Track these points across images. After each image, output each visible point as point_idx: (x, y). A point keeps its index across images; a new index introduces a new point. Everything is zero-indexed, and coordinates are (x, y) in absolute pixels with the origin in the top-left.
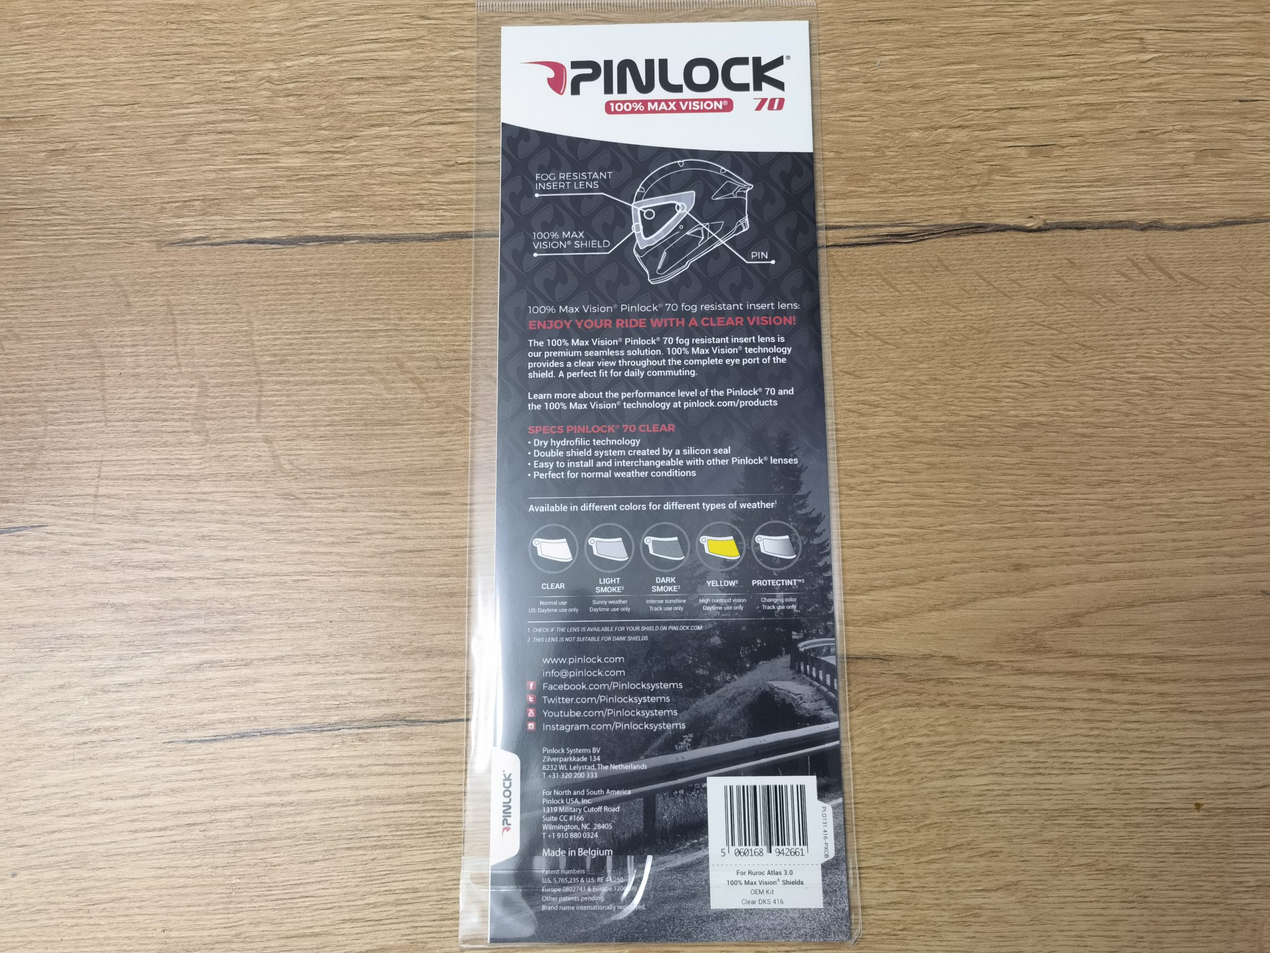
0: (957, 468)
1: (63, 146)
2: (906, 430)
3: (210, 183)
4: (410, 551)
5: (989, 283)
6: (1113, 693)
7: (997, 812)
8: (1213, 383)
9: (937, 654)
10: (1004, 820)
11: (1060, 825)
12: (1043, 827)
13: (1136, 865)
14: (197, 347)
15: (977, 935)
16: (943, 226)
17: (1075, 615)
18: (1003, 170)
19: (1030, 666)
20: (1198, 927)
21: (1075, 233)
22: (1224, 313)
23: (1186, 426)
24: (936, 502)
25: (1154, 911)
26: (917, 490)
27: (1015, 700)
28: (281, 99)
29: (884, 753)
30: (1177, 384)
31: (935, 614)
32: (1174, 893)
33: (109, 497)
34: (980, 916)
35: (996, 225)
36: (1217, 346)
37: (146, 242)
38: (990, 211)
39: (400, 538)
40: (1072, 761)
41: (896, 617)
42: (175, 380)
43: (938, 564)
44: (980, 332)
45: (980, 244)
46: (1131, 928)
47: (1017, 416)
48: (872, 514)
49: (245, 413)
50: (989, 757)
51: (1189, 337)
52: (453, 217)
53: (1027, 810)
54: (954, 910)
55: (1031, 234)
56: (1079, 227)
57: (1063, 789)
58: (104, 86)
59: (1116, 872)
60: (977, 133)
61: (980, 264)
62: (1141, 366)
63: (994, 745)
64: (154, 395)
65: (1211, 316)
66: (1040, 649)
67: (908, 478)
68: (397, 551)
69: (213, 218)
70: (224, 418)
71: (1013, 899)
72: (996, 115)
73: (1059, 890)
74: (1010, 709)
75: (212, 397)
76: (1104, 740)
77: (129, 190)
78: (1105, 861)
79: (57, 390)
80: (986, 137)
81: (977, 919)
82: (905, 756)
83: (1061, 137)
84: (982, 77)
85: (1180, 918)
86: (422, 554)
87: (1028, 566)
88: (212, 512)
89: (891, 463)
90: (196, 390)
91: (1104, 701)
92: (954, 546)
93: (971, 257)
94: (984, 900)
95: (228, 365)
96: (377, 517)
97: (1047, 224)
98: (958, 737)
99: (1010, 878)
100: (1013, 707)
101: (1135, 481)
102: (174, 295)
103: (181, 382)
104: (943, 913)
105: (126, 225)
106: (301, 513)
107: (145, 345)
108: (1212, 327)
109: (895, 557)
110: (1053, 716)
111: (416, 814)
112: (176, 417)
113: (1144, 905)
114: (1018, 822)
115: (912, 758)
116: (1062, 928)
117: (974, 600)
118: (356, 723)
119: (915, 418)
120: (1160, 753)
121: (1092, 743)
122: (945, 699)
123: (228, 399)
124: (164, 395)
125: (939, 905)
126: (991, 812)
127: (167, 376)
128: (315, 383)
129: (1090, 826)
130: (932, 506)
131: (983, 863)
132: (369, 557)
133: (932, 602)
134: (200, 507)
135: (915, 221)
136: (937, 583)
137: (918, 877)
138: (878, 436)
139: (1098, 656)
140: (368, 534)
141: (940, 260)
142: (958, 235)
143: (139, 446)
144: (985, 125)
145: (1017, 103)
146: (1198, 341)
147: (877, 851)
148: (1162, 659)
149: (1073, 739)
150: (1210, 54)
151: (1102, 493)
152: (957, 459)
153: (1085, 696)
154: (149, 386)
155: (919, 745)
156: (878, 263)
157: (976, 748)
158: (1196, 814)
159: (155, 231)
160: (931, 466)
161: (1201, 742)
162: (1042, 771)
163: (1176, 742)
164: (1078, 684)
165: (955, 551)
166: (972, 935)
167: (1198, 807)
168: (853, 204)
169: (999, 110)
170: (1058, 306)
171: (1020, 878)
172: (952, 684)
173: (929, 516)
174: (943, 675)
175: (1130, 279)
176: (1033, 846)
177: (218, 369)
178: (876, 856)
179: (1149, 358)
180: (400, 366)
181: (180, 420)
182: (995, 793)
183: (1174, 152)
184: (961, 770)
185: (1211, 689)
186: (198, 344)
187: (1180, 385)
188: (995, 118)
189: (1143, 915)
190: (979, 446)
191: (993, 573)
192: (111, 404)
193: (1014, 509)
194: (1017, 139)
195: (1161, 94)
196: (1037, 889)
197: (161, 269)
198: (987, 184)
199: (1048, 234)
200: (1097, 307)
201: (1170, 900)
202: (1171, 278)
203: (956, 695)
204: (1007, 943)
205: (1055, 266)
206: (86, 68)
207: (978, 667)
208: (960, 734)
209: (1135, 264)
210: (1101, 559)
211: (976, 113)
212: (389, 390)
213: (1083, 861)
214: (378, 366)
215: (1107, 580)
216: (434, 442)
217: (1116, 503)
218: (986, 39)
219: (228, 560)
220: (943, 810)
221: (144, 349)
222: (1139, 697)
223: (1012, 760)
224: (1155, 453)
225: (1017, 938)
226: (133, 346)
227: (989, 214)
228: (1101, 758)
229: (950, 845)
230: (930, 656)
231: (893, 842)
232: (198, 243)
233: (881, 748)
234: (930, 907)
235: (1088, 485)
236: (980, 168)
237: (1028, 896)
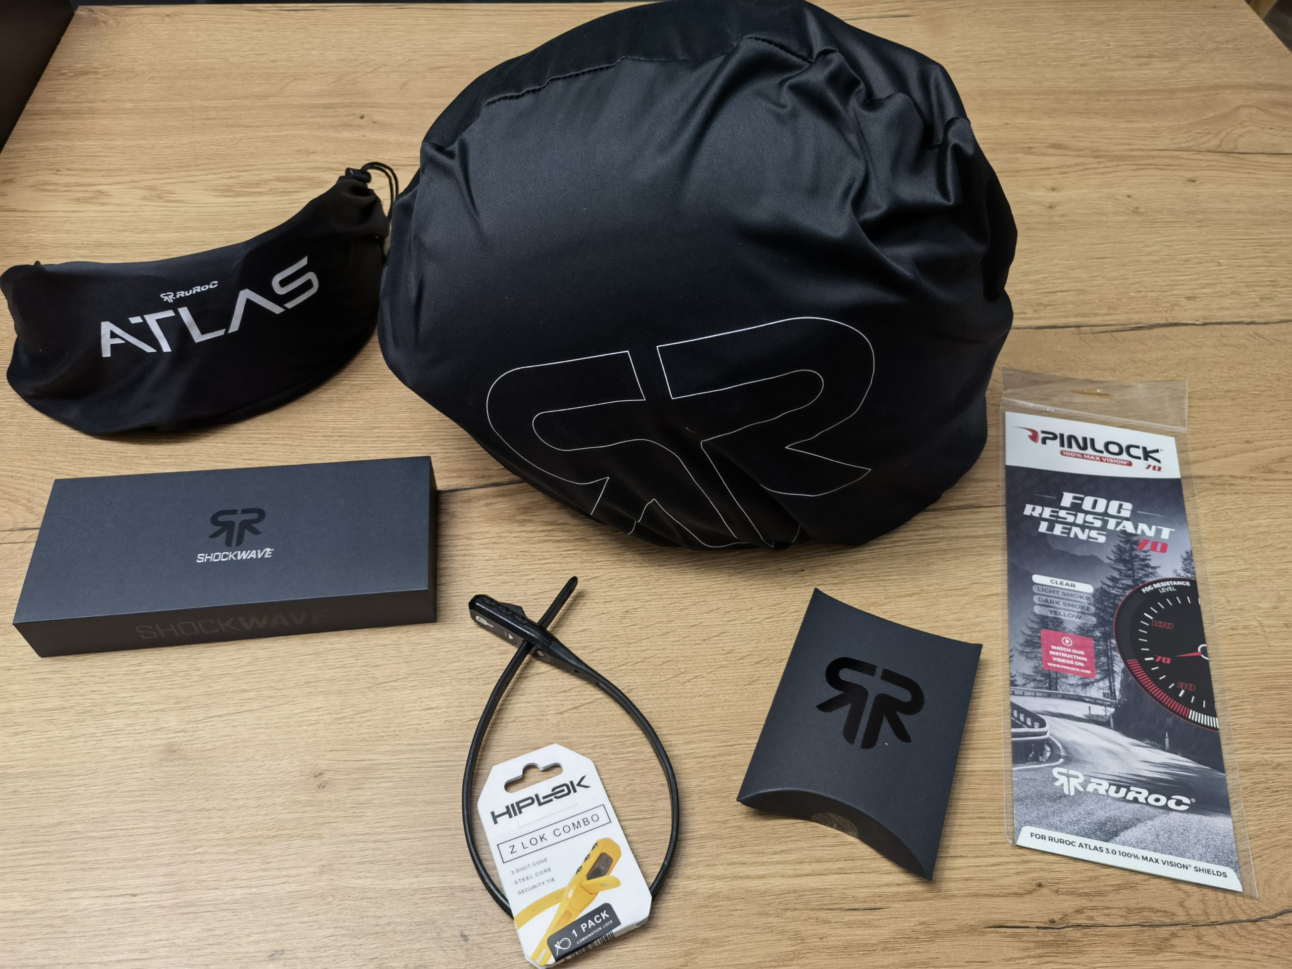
5: (1189, 343)
7: (1278, 533)
9: (1225, 475)
10: (1283, 535)
16: (1159, 324)
17: (1282, 459)
18: (1177, 305)
19: (1269, 478)
27: (1268, 490)
31: (1218, 460)
35: (1183, 323)
41: (1199, 461)
45: (1179, 330)
47: (1223, 388)
50: (1266, 512)
54: (1274, 570)
55: (1200, 326)
56: (1220, 324)
60: (1160, 293)
61: (1181, 336)
62: (1269, 370)
63: (1266, 508)
80: (1164, 294)
82: (1226, 513)
83: (1198, 294)
84: (1154, 275)
87: (1252, 441)
93: (1176, 334)
98: (1248, 505)
100: (1268, 493)
104: (1270, 572)
115: (1231, 514)
117: (1234, 454)
122: (1236, 491)
125: (1267, 569)
126: (1276, 533)
131: (1280, 552)
133: (1214, 456)
135: (1146, 322)
141: (1163, 336)
142: (1167, 327)
144: (1163, 290)
145: (1173, 283)
147: (1228, 550)
151: (1273, 414)
155: (1231, 509)
157: (1258, 509)
168: (1115, 317)
169: (1166, 286)
170: (1223, 350)
172: (1237, 486)
174: (1231, 482)
175: (1250, 341)
179: (1271, 367)
182: (1274, 525)
183: (1250, 299)
184: (1254, 518)
188: (1165, 288)
190: (1210, 399)
191: (1237, 444)
193: (1237, 421)
194: (1179, 294)
195: (1235, 280)
198: (1172, 310)
199: (1207, 326)
200: (1241, 350)
202: (1268, 340)
203: (1241, 490)
205: (1215, 337)
207: (1246, 479)
209: (1250, 336)
210: (1283, 438)
211: (1156, 287)
217: (1281, 417)
220: (1253, 533)
223: (1277, 513)
227: (1178, 320)
229: (1261, 546)
230: (1222, 476)
233: (1214, 511)
234: (1263, 570)
235: (1266, 412)
236: (1167, 305)
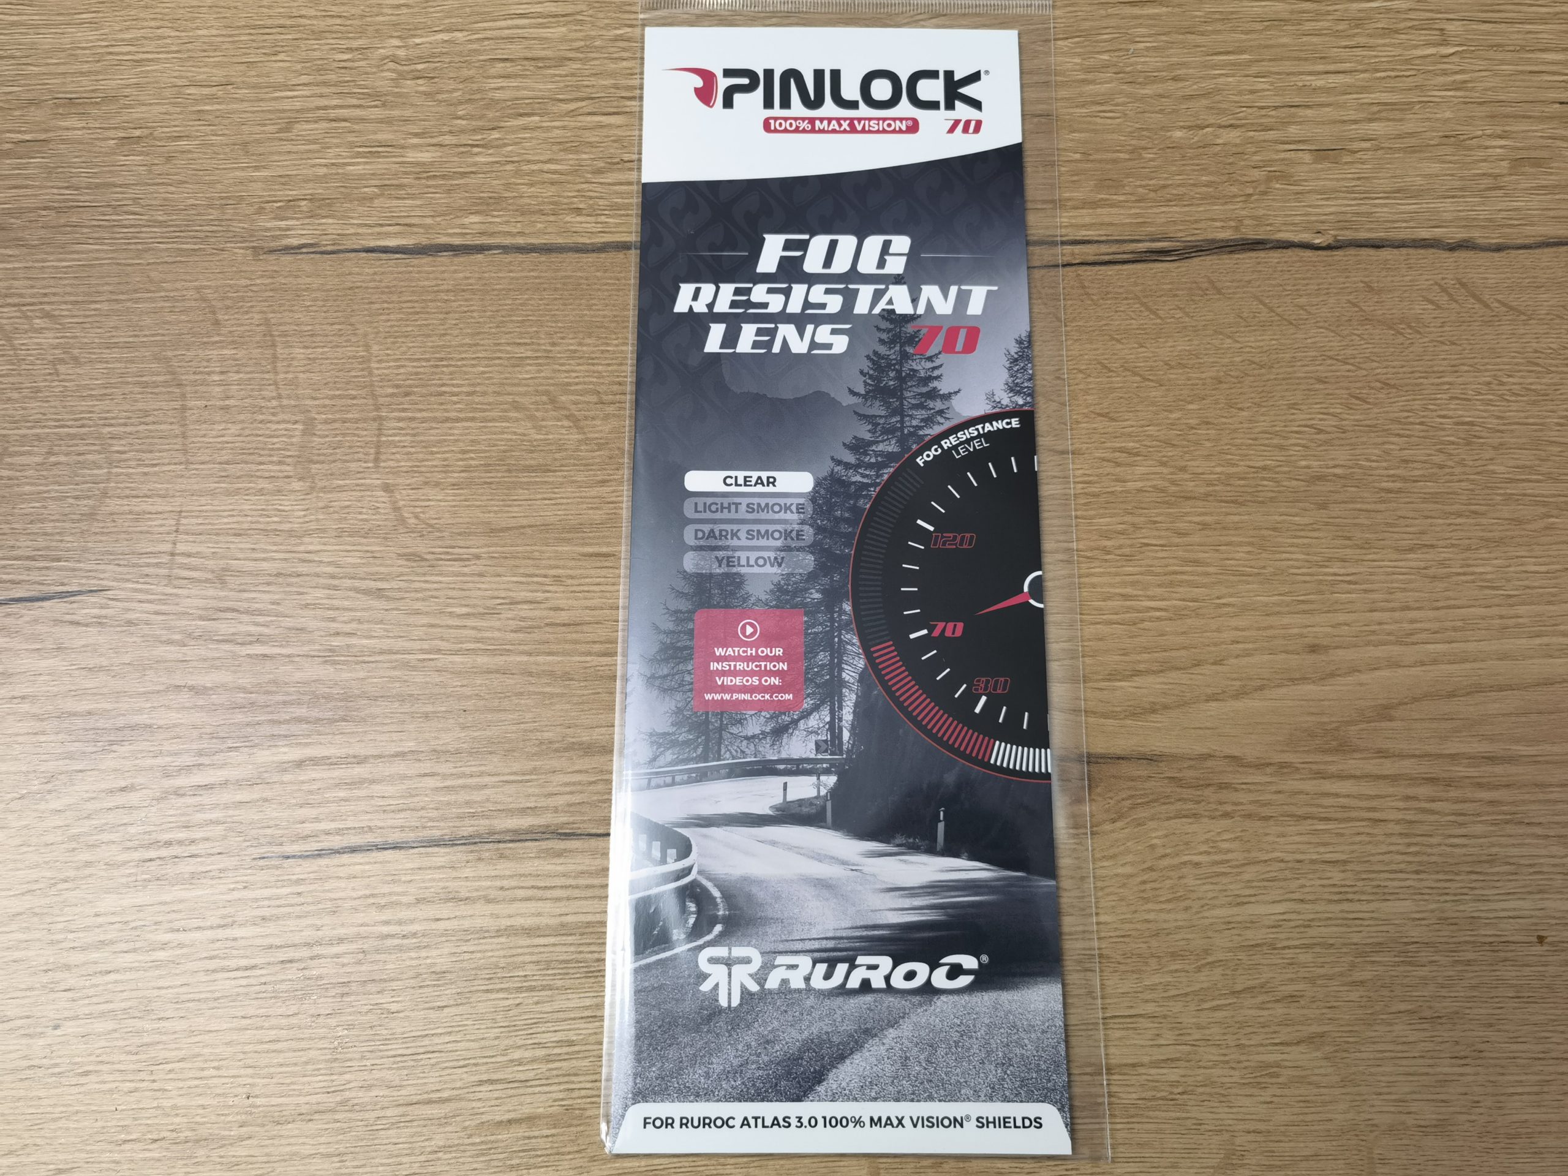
0: (1236, 529)
1: (137, 133)
2: (1173, 483)
3: (318, 179)
4: (564, 625)
5: (1271, 310)
6: (1434, 801)
7: (1296, 947)
8: (1541, 430)
9: (1217, 754)
10: (1305, 957)
11: (1373, 962)
12: (1353, 966)
13: (1468, 1011)
14: (301, 375)
15: (1275, 1099)
16: (1213, 241)
17: (1386, 707)
18: (1283, 177)
19: (1333, 769)
20: (1546, 1089)
21: (1372, 252)
22: (1550, 348)
23: (1511, 481)
24: (1211, 570)
25: (1491, 1069)
26: (1187, 555)
27: (1314, 810)
28: (409, 82)
29: (1154, 875)
30: (1499, 431)
31: (1214, 704)
32: (1514, 1047)
33: (189, 555)
34: (1278, 1076)
35: (1278, 241)
36: (1544, 387)
37: (240, 248)
38: (1270, 225)
39: (551, 609)
40: (1386, 884)
41: (1166, 707)
42: (273, 414)
43: (1215, 645)
44: (1262, 367)
45: (1259, 263)
46: (1463, 1090)
47: (1308, 467)
48: (1133, 584)
49: (361, 456)
50: (1285, 880)
51: (1510, 376)
52: (617, 225)
53: (1332, 945)
54: (1245, 1068)
55: (1320, 252)
56: (1377, 245)
57: (1376, 919)
58: (190, 63)
59: (1443, 1020)
60: (1252, 134)
61: (1259, 286)
62: (1455, 410)
63: (1290, 865)
64: (247, 432)
65: (1536, 351)
66: (1343, 748)
67: (1177, 540)
68: (547, 625)
69: (324, 221)
70: (334, 461)
71: (1318, 1054)
72: (1273, 113)
73: (1374, 1043)
74: (1309, 821)
75: (320, 436)
76: (1425, 858)
77: (219, 186)
78: (1430, 1008)
79: (125, 425)
80: (1262, 138)
81: (1274, 1080)
82: (1180, 878)
83: (1351, 140)
84: (1254, 70)
85: (1524, 1078)
86: (579, 628)
87: (1326, 648)
88: (318, 575)
89: (1155, 522)
90: (300, 427)
91: (1424, 811)
92: (1234, 622)
93: (1247, 278)
94: (1285, 1056)
95: (340, 397)
96: (521, 583)
97: (1338, 241)
98: (1246, 855)
99: (1315, 1029)
100: (1313, 818)
101: (1453, 545)
102: (273, 312)
103: (281, 417)
104: (1232, 1072)
105: (215, 228)
106: (428, 578)
107: (238, 372)
108: (1537, 365)
109: (1162, 635)
110: (1362, 830)
111: (572, 949)
112: (275, 459)
113: (1479, 1062)
114: (1322, 960)
115: (1190, 881)
116: (1379, 1090)
117: (1261, 688)
118: (496, 836)
119: (1183, 469)
120: (1493, 874)
121: (1410, 863)
122: (1229, 808)
123: (339, 438)
124: (259, 432)
125: (1227, 1062)
126: (1289, 947)
127: (264, 410)
128: (447, 420)
129: (1410, 964)
130: (1207, 574)
131: (1280, 1010)
132: (512, 631)
133: (1209, 691)
134: (303, 568)
135: (1180, 235)
136: (1214, 667)
137: (1199, 1027)
138: (1139, 491)
139: (1414, 756)
140: (511, 604)
141: (1211, 282)
142: (1231, 252)
143: (228, 493)
144: (1261, 125)
145: (1297, 100)
146: (1521, 380)
147: (1148, 995)
148: (1491, 759)
149: (1387, 858)
150: (1523, 49)
151: (1415, 560)
152: (1236, 518)
153: (1401, 804)
154: (242, 422)
155: (1197, 865)
156: (1136, 284)
157: (1269, 869)
158: (1538, 949)
159: (251, 236)
160: (1205, 526)
161: (1542, 861)
162: (1350, 896)
163: (1512, 860)
164: (1391, 790)
165: (1237, 629)
166: (1269, 1100)
167: (1541, 940)
168: (1105, 214)
169: (1276, 108)
170: (1354, 337)
171: (1326, 1028)
172: (1236, 790)
173: (1204, 586)
174: (1226, 779)
175: (1438, 307)
176: (1341, 989)
177: (327, 402)
178: (1147, 1001)
179: (1465, 399)
180: (553, 401)
181: (280, 463)
182: (1293, 924)
183: (1485, 161)
184: (1250, 896)
185: (1552, 796)
186: (303, 372)
187: (1502, 432)
188: (1272, 117)
189: (1477, 1074)
190: (1262, 502)
191: (1283, 656)
192: (193, 442)
193: (1308, 578)
194: (1299, 142)
195: (1467, 93)
196: (1348, 1042)
197: (258, 281)
198: (1264, 193)
199: (1340, 253)
200: (1401, 339)
201: (1511, 1055)
202: (1487, 306)
203: (1242, 804)
204: (1313, 1110)
205: (1349, 290)
206: (168, 41)
207: (1269, 770)
208: (1249, 851)
209: (1444, 290)
210: (1414, 639)
211: (1250, 110)
212: (538, 429)
213: (1403, 1007)
214: (525, 400)
215: (1423, 664)
216: (594, 492)
217: (1431, 572)
218: (1258, 26)
219: (338, 634)
220: (1230, 945)
221: (236, 377)
222: (1466, 806)
223: (1313, 882)
224: (1475, 513)
225: (1325, 1103)
226: (222, 373)
227: (1269, 228)
228: (1422, 880)
229: (1239, 987)
230: (1209, 756)
231: (1168, 984)
232: (304, 250)
233: (1151, 869)
234: (1216, 1065)
235: (1397, 550)
236: (1256, 174)
237: (1336, 1051)
